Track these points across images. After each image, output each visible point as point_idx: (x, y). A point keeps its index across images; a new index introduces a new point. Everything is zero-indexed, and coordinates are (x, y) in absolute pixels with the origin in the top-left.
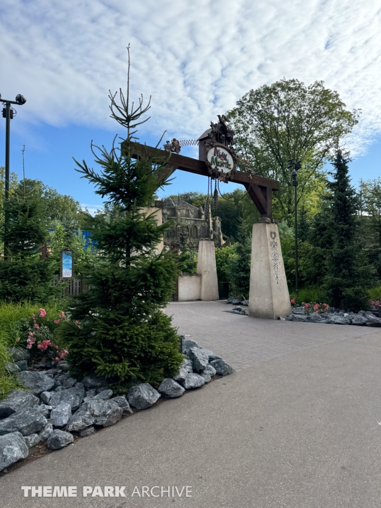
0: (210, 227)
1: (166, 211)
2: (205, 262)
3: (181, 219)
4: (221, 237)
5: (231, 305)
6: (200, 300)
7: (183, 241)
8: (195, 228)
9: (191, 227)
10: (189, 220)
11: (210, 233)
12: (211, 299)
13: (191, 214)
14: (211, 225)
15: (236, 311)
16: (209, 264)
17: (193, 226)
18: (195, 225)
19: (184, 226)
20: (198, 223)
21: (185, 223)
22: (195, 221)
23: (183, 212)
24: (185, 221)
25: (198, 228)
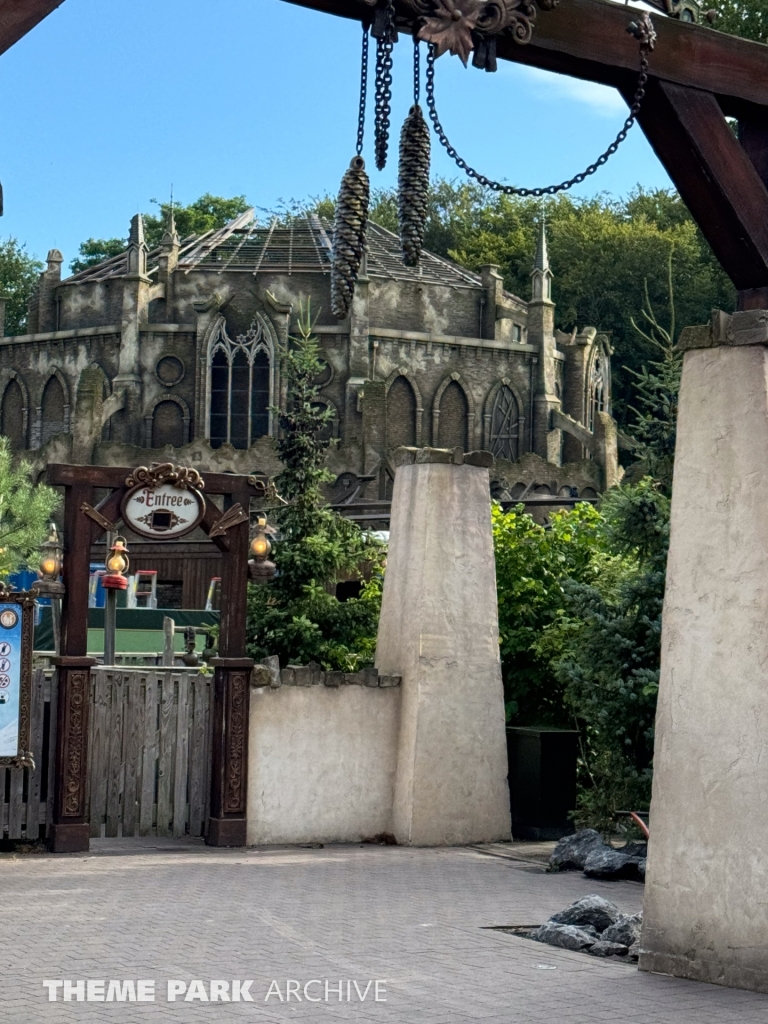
0: (539, 390)
1: (283, 289)
2: (429, 600)
3: (372, 338)
4: (611, 448)
5: (574, 877)
6: (386, 840)
7: (295, 465)
8: (454, 391)
9: (428, 388)
10: (419, 343)
11: (542, 426)
12: (460, 838)
13: (430, 313)
14: (550, 378)
15: (570, 930)
16: (456, 611)
17: (443, 379)
18: (456, 376)
19: (386, 379)
20: (470, 364)
21: (397, 366)
22: (456, 353)
23: (387, 297)
24: (395, 353)
25: (472, 395)
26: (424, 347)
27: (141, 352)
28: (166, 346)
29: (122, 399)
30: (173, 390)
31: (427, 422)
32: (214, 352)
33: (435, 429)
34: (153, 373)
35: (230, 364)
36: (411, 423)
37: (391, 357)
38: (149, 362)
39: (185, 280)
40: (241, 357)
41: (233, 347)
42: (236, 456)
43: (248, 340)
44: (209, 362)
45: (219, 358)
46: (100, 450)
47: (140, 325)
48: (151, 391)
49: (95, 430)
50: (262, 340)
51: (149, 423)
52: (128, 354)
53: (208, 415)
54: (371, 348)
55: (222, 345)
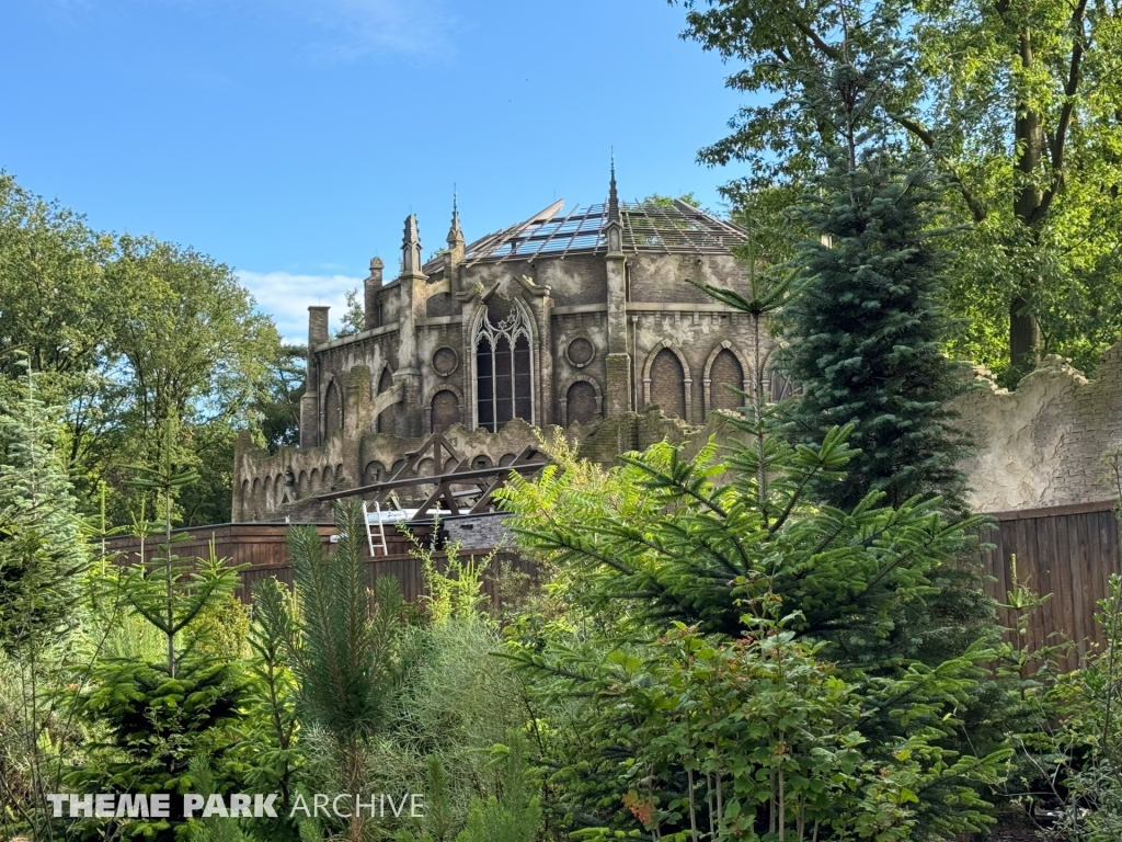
3: (630, 313)
8: (727, 359)
9: (696, 358)
10: (684, 314)
13: (712, 283)
17: (713, 348)
18: (727, 344)
19: (649, 353)
20: (743, 331)
21: (661, 338)
22: (726, 321)
23: (663, 272)
24: (659, 325)
25: (747, 363)
26: (690, 317)
27: (418, 345)
28: (441, 338)
29: (400, 392)
30: (449, 380)
31: (698, 392)
32: (478, 339)
33: (707, 399)
34: (430, 365)
35: (493, 350)
36: (680, 395)
37: (654, 330)
38: (426, 355)
39: (470, 273)
40: (503, 343)
41: (495, 333)
42: (488, 440)
43: (509, 325)
44: (474, 349)
45: (483, 345)
46: (367, 442)
47: (416, 320)
48: (429, 382)
49: (361, 424)
50: (521, 325)
51: (428, 413)
52: (406, 351)
53: (475, 401)
54: (630, 323)
55: (485, 333)
